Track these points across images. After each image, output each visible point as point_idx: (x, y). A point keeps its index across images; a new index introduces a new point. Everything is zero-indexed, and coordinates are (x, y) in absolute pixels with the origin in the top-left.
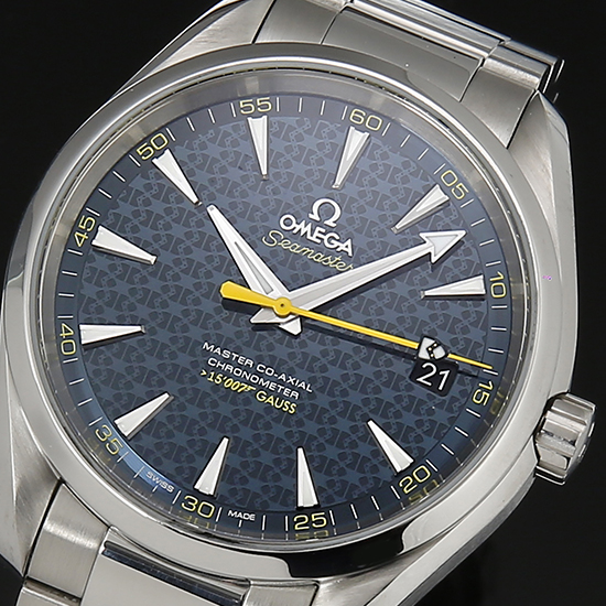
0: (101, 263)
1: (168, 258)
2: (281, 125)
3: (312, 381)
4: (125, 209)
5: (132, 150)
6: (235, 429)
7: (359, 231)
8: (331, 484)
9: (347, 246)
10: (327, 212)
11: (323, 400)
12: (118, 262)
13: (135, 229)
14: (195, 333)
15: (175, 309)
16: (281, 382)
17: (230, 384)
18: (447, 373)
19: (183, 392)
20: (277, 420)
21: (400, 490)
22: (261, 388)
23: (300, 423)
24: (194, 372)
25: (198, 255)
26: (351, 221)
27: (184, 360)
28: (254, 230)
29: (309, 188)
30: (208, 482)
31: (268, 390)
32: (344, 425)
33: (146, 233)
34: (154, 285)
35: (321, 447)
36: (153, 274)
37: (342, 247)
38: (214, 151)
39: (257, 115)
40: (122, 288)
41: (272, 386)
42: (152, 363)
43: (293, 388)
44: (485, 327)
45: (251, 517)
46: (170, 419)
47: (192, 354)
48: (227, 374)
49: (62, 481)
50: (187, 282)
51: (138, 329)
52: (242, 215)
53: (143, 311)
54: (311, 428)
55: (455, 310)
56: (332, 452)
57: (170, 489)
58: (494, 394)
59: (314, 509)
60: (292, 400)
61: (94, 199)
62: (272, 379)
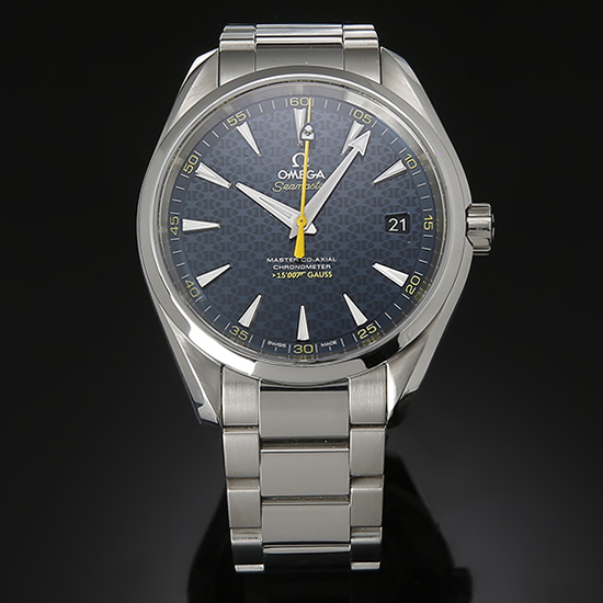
0: (192, 239)
1: (226, 221)
2: (255, 123)
3: (333, 255)
4: (191, 204)
5: (181, 171)
6: (305, 298)
7: (323, 163)
8: (369, 306)
9: (320, 174)
10: (301, 160)
11: (345, 263)
12: (200, 234)
13: (202, 213)
14: (259, 255)
15: (243, 247)
16: (318, 263)
17: (290, 275)
18: (403, 220)
19: (267, 290)
20: (325, 284)
21: (408, 294)
22: (309, 270)
23: (338, 281)
24: (269, 277)
25: (243, 212)
26: (316, 160)
27: (260, 273)
28: (266, 186)
29: (285, 152)
30: (303, 333)
31: (313, 270)
32: (362, 272)
33: (209, 213)
34: (226, 239)
35: (355, 289)
36: (223, 234)
37: (318, 176)
38: (225, 153)
39: (240, 124)
40: (209, 248)
41: (314, 267)
42: (243, 282)
43: (325, 263)
44: (414, 186)
45: (334, 342)
46: (267, 308)
47: (263, 267)
48: (287, 271)
49: (223, 365)
50: (243, 230)
51: (228, 266)
52: (255, 181)
53: (226, 256)
54: (345, 281)
55: (393, 184)
56: (362, 289)
57: (284, 345)
58: (434, 221)
59: (367, 324)
60: (328, 270)
61: (173, 207)
62: (312, 263)
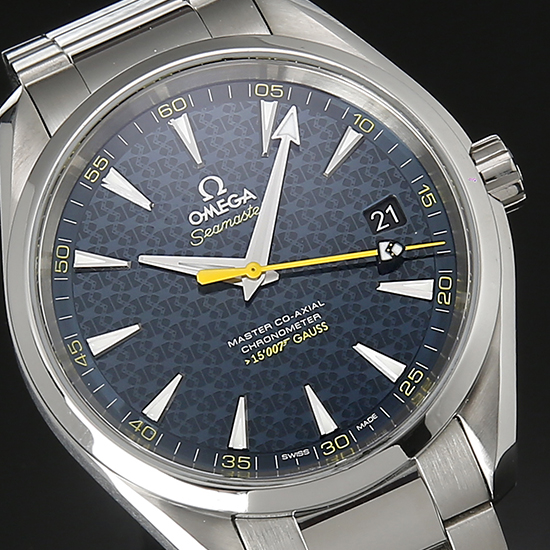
0: (111, 361)
1: (147, 316)
2: (125, 164)
3: (317, 298)
4: (89, 314)
5: (53, 274)
6: (304, 375)
7: (244, 178)
8: (398, 346)
9: (247, 195)
10: (211, 187)
11: (337, 302)
12: (120, 350)
13: (108, 320)
14: (215, 343)
15: (187, 342)
16: (300, 318)
17: (271, 351)
18: (390, 208)
19: (248, 386)
20: (323, 343)
21: (444, 306)
22: (291, 334)
23: (339, 330)
24: (242, 368)
25: (164, 294)
26: (232, 178)
27: (227, 367)
28: (180, 244)
29: (185, 185)
30: (326, 424)
31: (297, 331)
32: (366, 303)
33: (118, 315)
34: (158, 340)
35: (368, 331)
36: (150, 335)
37: (245, 198)
38: (102, 223)
39: (104, 174)
40: (140, 363)
41: (297, 326)
42: (209, 389)
43: (311, 314)
44: (384, 156)
45: (374, 417)
46: (259, 410)
47: (228, 357)
48: (262, 348)
49: (233, 517)
50: (176, 318)
51: (179, 377)
52: (163, 243)
53: (169, 364)
54: (348, 326)
55: (355, 165)
56: (377, 327)
57: (306, 452)
58: (434, 190)
59: (406, 372)
60: (319, 321)
61: (64, 328)
62: (292, 322)
